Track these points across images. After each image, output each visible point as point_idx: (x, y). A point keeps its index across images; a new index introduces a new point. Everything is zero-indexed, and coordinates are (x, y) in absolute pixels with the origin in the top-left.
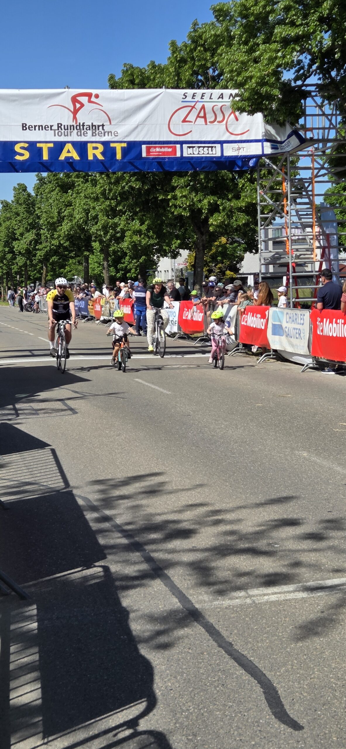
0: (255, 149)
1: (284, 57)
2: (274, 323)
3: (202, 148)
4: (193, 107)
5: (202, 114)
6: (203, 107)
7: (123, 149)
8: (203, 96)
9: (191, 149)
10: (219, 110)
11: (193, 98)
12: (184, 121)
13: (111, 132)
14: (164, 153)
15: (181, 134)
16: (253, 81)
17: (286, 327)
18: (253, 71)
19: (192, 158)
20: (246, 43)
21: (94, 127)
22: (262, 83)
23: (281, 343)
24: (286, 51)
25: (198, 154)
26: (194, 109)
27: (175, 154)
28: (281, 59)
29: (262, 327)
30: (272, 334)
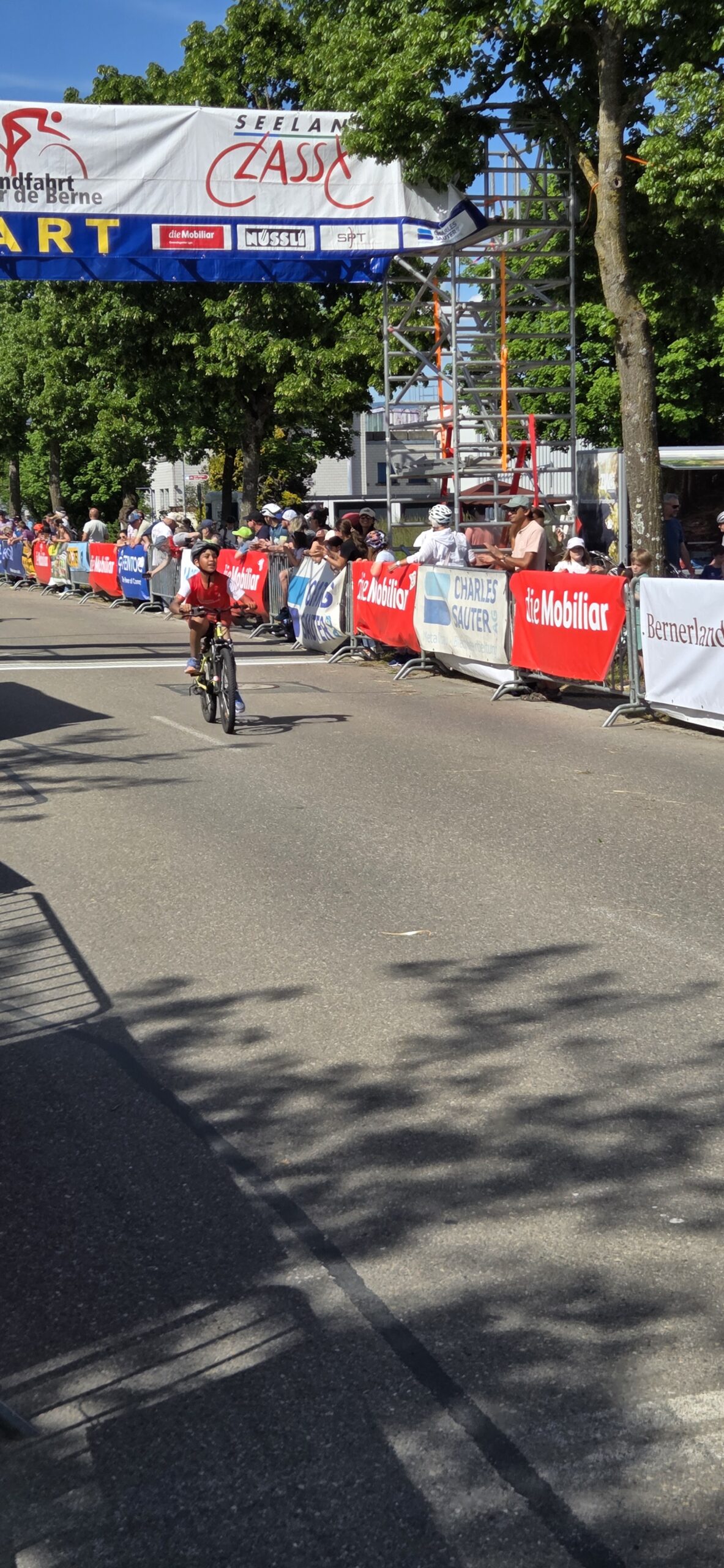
0: (383, 239)
1: (452, 40)
2: (429, 598)
3: (277, 234)
4: (259, 146)
5: (276, 162)
6: (279, 147)
7: (112, 231)
8: (278, 123)
9: (254, 234)
10: (312, 153)
11: (257, 127)
12: (240, 175)
13: (87, 195)
14: (197, 242)
15: (233, 201)
17: (455, 607)
18: (389, 69)
19: (257, 253)
21: (51, 185)
22: (410, 93)
23: (444, 640)
24: (458, 30)
25: (269, 245)
26: (260, 150)
27: (221, 244)
28: (447, 46)
29: (402, 607)
30: (426, 621)
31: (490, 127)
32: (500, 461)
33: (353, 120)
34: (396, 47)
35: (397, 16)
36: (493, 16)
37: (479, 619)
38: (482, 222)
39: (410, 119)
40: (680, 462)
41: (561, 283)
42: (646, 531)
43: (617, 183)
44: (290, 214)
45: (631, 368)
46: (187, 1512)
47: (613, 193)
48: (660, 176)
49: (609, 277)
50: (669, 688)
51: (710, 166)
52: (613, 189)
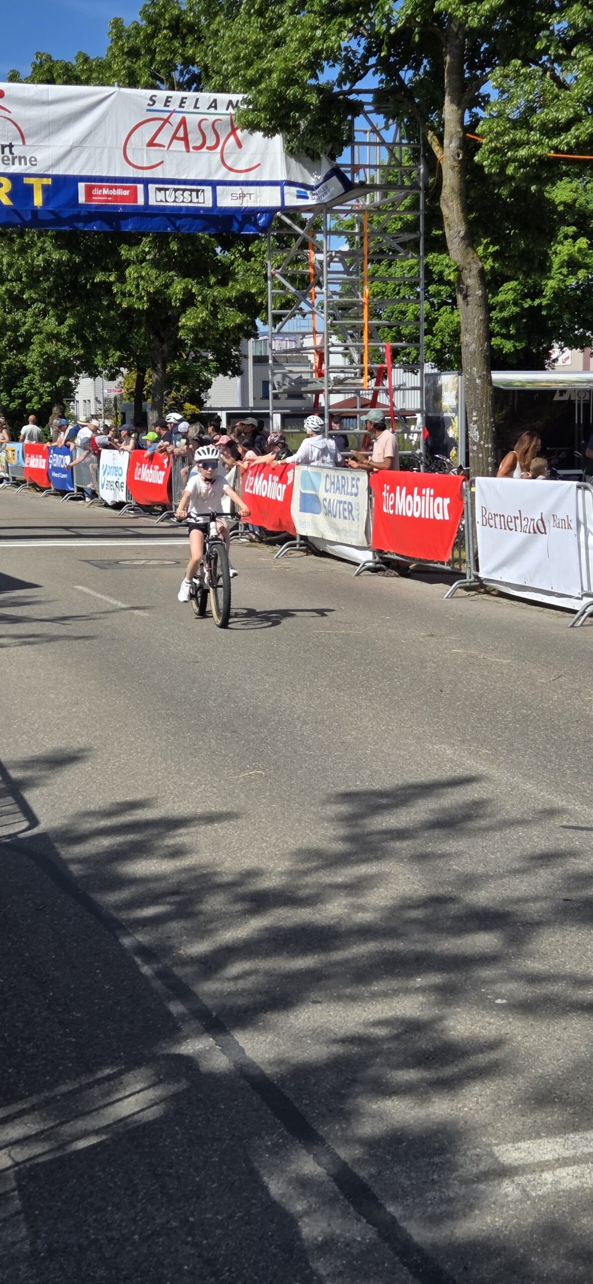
0: (268, 198)
1: (325, 37)
2: (303, 491)
3: (181, 192)
4: (166, 121)
5: (181, 134)
6: (183, 122)
7: (45, 188)
8: (182, 102)
9: (163, 192)
10: (211, 127)
11: (165, 105)
12: (151, 144)
13: (25, 158)
14: (116, 198)
15: (145, 165)
16: (274, 75)
17: (325, 499)
18: (273, 60)
19: (164, 208)
20: (260, 13)
22: (290, 80)
23: (315, 526)
24: (330, 29)
25: (175, 201)
26: (167, 124)
27: (136, 200)
28: (321, 42)
29: (280, 498)
30: (300, 511)
31: (356, 108)
32: (362, 381)
33: (245, 101)
34: (279, 43)
35: (281, 17)
36: (358, 18)
37: (344, 510)
38: (349, 186)
39: (289, 100)
40: (510, 383)
41: (413, 236)
42: (481, 439)
43: (458, 156)
44: (192, 177)
45: (469, 306)
46: (97, 1240)
47: (455, 164)
48: (493, 151)
49: (452, 232)
50: (498, 568)
51: (535, 143)
52: (455, 160)
